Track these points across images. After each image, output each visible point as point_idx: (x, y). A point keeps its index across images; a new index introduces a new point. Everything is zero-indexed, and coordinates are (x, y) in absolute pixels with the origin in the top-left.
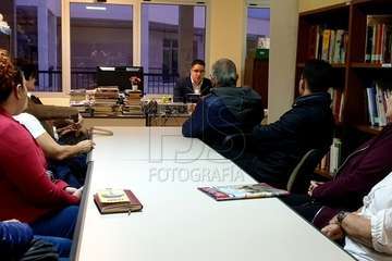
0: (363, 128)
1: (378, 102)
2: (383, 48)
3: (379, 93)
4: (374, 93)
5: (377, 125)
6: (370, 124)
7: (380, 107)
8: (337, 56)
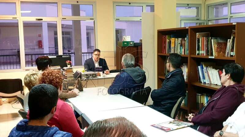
0: (197, 84)
1: (204, 73)
2: (205, 48)
3: (205, 68)
4: (202, 68)
5: (205, 83)
6: (202, 82)
7: (206, 75)
8: (179, 50)
